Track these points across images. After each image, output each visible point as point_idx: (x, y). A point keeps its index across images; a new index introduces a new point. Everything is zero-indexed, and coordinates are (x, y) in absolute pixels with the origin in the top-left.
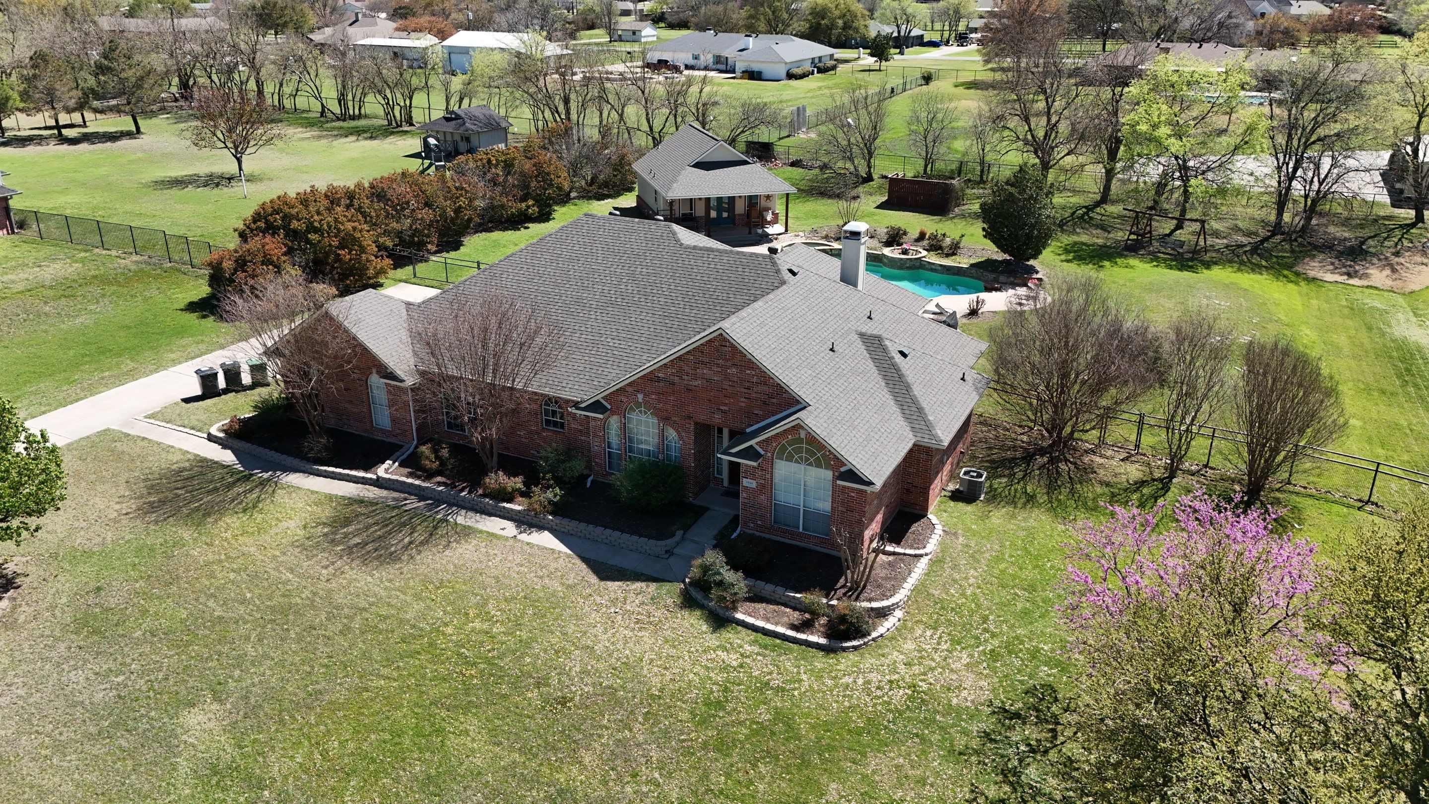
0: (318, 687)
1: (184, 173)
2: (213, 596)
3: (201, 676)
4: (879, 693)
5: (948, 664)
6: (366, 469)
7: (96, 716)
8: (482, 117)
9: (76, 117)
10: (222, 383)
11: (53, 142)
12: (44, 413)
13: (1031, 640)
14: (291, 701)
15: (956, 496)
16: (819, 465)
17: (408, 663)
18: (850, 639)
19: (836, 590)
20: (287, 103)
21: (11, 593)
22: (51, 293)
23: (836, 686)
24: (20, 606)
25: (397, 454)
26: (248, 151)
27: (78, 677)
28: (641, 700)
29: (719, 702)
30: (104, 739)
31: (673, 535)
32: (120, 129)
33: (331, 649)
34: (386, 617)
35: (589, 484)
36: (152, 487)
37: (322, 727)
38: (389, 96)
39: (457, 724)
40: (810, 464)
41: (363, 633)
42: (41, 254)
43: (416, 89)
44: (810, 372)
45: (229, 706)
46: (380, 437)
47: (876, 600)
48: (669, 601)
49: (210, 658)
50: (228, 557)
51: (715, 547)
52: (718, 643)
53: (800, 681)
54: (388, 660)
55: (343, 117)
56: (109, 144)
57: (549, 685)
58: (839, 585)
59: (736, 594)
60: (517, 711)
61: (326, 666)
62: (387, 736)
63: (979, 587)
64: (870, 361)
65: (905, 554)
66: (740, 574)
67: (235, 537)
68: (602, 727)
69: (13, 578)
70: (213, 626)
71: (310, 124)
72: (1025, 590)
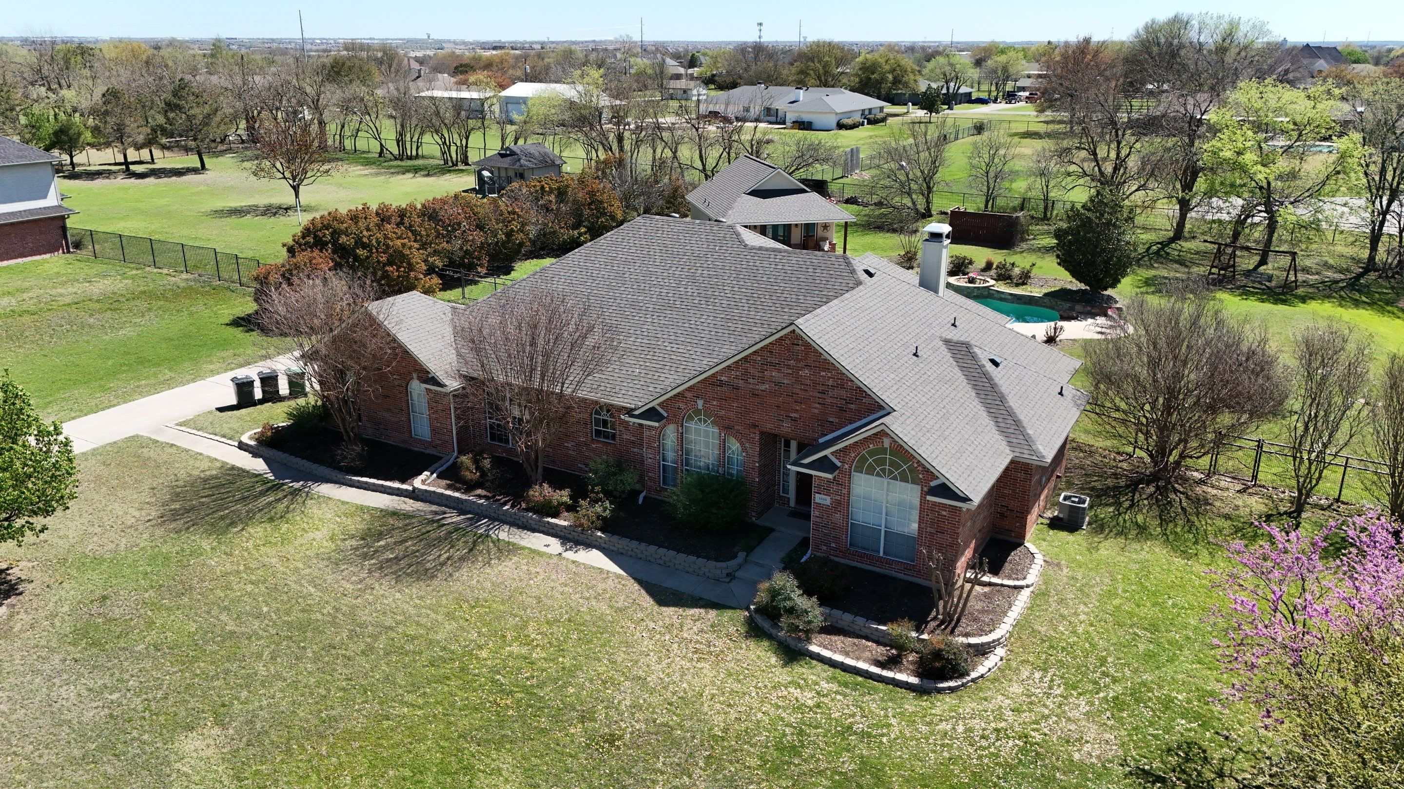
0: (334, 713)
1: (243, 204)
2: (226, 608)
3: (204, 696)
4: (984, 743)
5: (1064, 712)
6: (403, 481)
7: (83, 737)
8: (537, 154)
9: (145, 154)
10: (258, 394)
11: (120, 176)
12: (73, 418)
13: (1160, 687)
14: (302, 728)
15: (1055, 524)
16: (904, 479)
17: (435, 689)
18: (946, 679)
19: (927, 623)
20: (348, 144)
21: (12, 600)
22: (97, 306)
23: (932, 733)
24: (18, 613)
25: (436, 465)
26: (305, 182)
27: (69, 693)
28: (702, 741)
29: (794, 747)
30: (88, 763)
31: (734, 557)
32: (186, 165)
33: (351, 670)
34: (414, 638)
35: (640, 501)
36: (177, 495)
37: (334, 760)
38: (446, 136)
39: (488, 761)
40: (895, 478)
41: (387, 654)
42: (93, 271)
43: (472, 129)
44: (892, 376)
45: (231, 731)
46: (417, 448)
47: (973, 635)
48: (732, 630)
49: (216, 677)
50: (247, 568)
51: (785, 569)
52: (789, 679)
53: (890, 725)
54: (413, 685)
55: (401, 157)
56: (174, 178)
57: (594, 720)
58: (931, 616)
59: (810, 622)
60: (558, 748)
61: (344, 689)
62: (408, 773)
63: (1092, 625)
64: (957, 368)
65: (1002, 585)
66: (814, 599)
67: (257, 547)
68: (656, 771)
69: (16, 584)
70: (223, 641)
71: (368, 163)
72: (1146, 629)
